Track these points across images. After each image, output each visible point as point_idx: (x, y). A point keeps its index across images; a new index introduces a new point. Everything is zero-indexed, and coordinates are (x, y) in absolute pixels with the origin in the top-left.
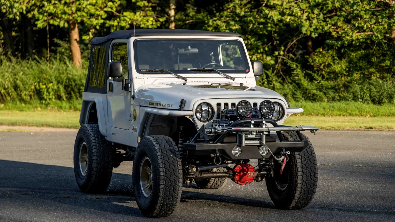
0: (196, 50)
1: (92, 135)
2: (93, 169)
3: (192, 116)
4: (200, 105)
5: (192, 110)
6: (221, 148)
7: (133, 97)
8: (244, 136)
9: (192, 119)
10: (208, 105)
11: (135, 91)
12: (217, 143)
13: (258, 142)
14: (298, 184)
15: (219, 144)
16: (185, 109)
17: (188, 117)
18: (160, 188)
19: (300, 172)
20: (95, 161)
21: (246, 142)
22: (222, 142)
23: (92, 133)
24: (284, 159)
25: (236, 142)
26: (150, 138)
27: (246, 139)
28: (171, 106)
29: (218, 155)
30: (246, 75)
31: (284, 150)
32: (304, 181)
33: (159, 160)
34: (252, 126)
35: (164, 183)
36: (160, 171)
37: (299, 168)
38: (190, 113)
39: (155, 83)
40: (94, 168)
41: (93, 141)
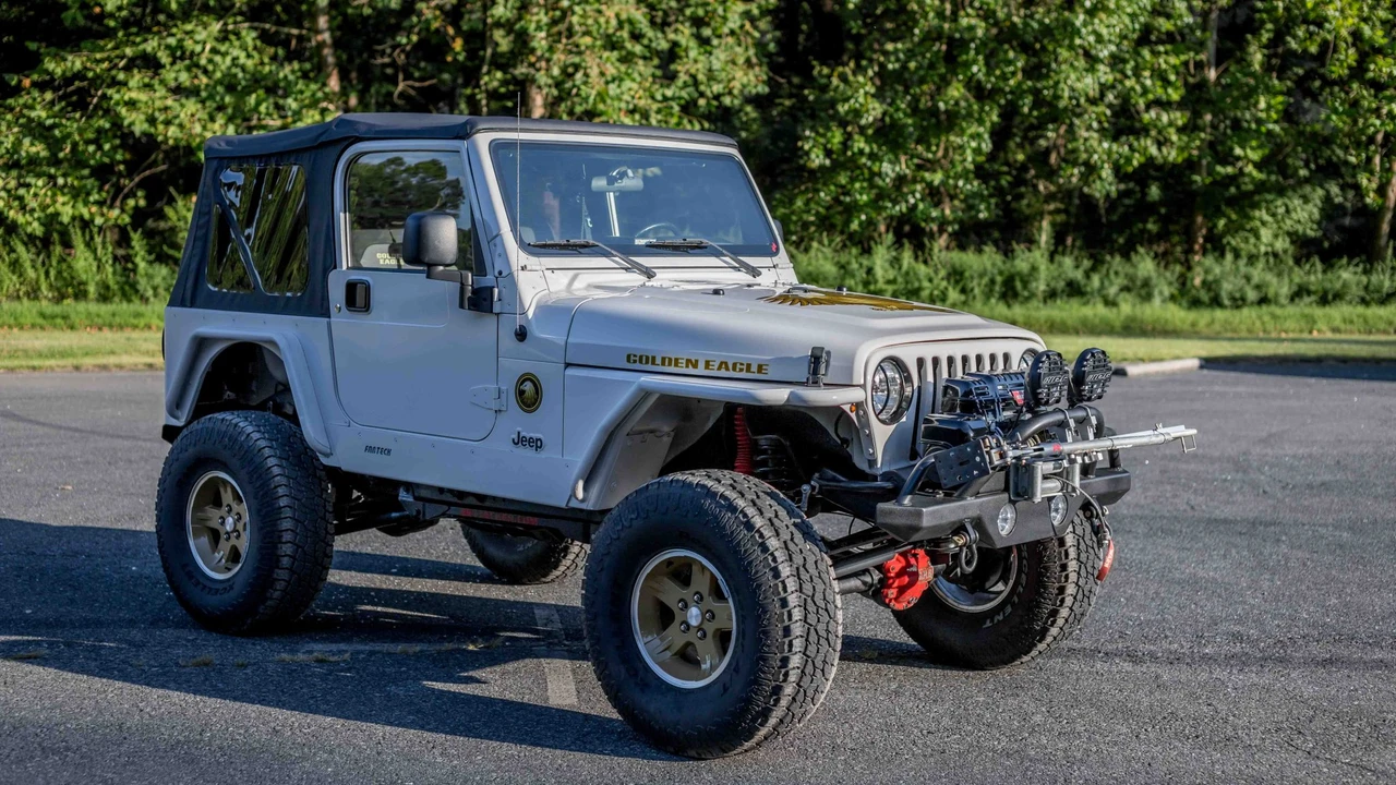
1: (267, 452)
2: (278, 561)
3: (858, 406)
4: (882, 365)
5: (863, 386)
6: (976, 513)
7: (522, 335)
8: (1039, 468)
9: (857, 414)
10: (897, 363)
11: (530, 314)
12: (961, 498)
13: (1057, 484)
15: (970, 500)
16: (826, 380)
17: (847, 408)
20: (287, 537)
21: (1042, 487)
23: (262, 443)
25: (1006, 489)
26: (709, 483)
28: (754, 368)
33: (780, 567)
34: (1070, 437)
38: (856, 395)
39: (577, 285)
40: (285, 561)
41: (276, 470)
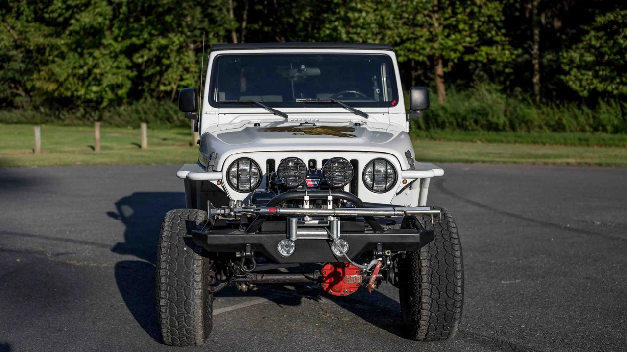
0: (316, 71)
3: (220, 181)
4: (237, 162)
5: (221, 172)
6: (256, 242)
7: (199, 143)
8: (294, 221)
9: (222, 186)
10: (252, 162)
11: (202, 134)
12: (248, 232)
13: (326, 233)
14: (423, 305)
15: (253, 234)
16: (214, 168)
17: (215, 183)
18: (161, 304)
19: (426, 284)
21: (298, 233)
22: (260, 232)
24: (375, 266)
25: (285, 232)
27: (299, 228)
29: (249, 254)
30: (392, 109)
31: (380, 248)
32: (433, 299)
34: (307, 206)
35: (166, 296)
36: (161, 274)
37: (425, 276)
38: (218, 176)
39: (235, 121)
